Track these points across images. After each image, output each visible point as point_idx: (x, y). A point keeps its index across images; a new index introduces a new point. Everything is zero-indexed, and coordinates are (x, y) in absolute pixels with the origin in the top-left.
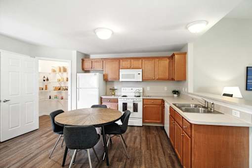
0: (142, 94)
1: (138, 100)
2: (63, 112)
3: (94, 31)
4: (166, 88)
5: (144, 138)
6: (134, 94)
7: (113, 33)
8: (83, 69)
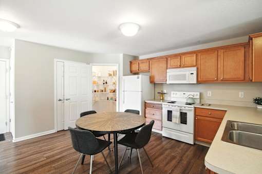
0: (198, 101)
1: (187, 108)
2: (96, 113)
3: (119, 29)
4: (241, 94)
5: (185, 162)
6: (185, 101)
7: (140, 27)
8: (131, 72)
